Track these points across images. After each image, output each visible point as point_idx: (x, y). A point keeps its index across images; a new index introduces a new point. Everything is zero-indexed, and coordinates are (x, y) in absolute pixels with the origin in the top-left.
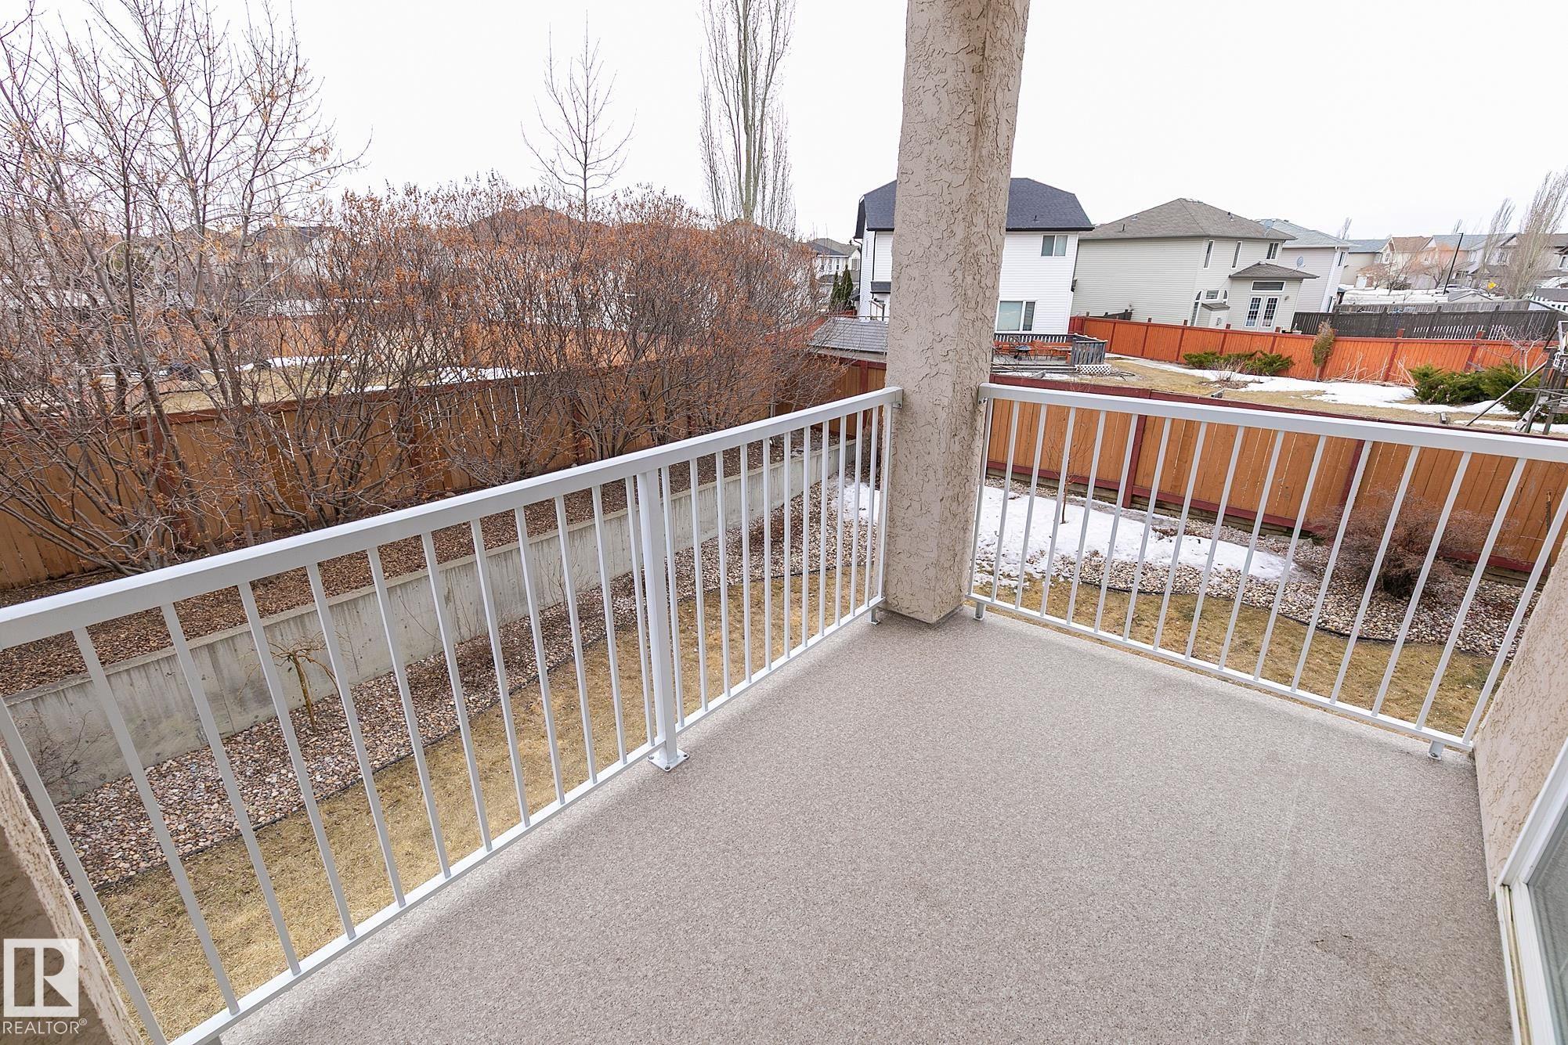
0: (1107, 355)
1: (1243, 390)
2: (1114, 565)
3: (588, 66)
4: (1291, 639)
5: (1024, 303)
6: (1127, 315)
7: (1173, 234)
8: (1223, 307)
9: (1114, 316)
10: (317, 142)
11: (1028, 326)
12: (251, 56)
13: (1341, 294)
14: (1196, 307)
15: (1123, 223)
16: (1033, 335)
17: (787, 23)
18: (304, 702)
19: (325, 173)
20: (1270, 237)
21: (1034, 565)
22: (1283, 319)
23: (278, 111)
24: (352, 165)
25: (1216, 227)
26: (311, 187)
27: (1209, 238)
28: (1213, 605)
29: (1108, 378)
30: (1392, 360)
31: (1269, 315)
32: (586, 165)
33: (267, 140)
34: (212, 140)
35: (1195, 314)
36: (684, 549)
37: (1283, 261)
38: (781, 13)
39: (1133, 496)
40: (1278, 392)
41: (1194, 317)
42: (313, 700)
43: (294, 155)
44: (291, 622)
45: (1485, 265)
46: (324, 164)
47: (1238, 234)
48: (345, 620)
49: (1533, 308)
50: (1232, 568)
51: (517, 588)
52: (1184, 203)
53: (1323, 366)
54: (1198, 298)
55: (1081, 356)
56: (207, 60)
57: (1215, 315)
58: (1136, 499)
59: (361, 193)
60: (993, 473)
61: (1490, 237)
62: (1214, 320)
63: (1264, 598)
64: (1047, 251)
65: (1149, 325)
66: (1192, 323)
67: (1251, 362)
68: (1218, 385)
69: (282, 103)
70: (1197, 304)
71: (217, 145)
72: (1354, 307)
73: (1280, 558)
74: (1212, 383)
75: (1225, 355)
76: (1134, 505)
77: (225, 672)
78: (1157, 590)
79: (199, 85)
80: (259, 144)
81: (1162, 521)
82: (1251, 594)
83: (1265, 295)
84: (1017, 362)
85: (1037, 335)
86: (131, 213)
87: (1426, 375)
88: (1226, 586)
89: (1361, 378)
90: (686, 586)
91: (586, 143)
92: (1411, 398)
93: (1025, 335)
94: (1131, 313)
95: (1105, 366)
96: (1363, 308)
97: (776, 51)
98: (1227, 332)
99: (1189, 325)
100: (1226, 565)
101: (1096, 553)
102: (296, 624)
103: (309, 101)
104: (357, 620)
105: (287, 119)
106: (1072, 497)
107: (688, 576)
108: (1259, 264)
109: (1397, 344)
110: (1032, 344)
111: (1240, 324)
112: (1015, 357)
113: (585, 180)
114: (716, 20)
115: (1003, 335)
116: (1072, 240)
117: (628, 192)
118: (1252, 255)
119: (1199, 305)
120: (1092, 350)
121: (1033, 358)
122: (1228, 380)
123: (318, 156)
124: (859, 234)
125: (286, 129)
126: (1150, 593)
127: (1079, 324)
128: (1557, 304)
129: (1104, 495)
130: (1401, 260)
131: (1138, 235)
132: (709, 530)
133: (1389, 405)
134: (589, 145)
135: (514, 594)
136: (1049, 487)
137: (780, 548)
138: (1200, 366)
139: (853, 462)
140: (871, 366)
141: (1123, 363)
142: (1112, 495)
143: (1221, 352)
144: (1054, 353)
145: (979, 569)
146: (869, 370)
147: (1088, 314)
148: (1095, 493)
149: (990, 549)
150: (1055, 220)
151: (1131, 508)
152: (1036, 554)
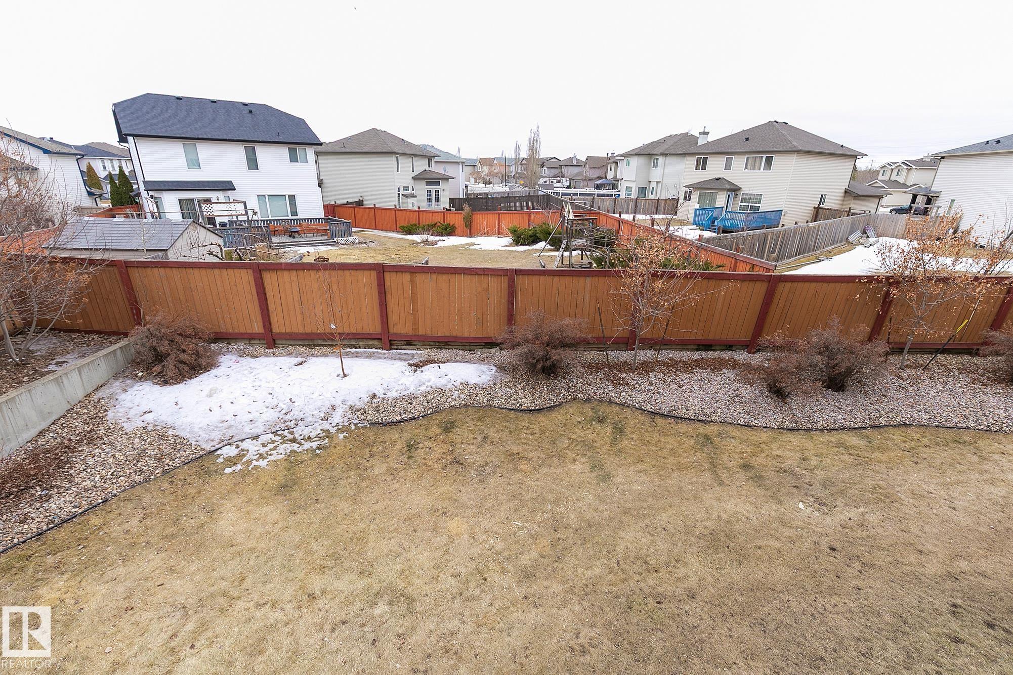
0: (354, 229)
1: (436, 246)
2: (389, 402)
4: (507, 424)
5: (287, 196)
6: (360, 203)
7: (375, 151)
8: (413, 196)
9: (352, 203)
11: (294, 213)
13: (466, 187)
14: (399, 196)
15: (343, 142)
16: (299, 220)
20: (428, 155)
21: (329, 421)
22: (445, 203)
25: (398, 147)
27: (396, 154)
28: (459, 414)
29: (358, 246)
30: (499, 223)
31: (437, 200)
35: (399, 200)
37: (437, 169)
39: (390, 341)
40: (453, 245)
41: (399, 202)
45: (517, 173)
47: (411, 152)
49: (540, 193)
50: (463, 381)
52: (376, 131)
53: (470, 230)
54: (399, 191)
55: (337, 233)
57: (411, 200)
58: (392, 342)
60: (281, 342)
61: (515, 159)
62: (410, 204)
63: (486, 399)
64: (294, 158)
65: (375, 209)
66: (399, 206)
67: (435, 229)
68: (422, 245)
70: (399, 194)
72: (474, 194)
73: (486, 366)
74: (419, 243)
75: (421, 225)
76: (393, 347)
78: (422, 414)
81: (413, 355)
82: (478, 398)
83: (433, 188)
84: (292, 240)
85: (302, 219)
87: (515, 231)
88: (463, 396)
89: (488, 234)
92: (512, 243)
93: (294, 220)
94: (363, 201)
95: (354, 238)
96: (478, 194)
98: (419, 212)
99: (398, 208)
100: (459, 381)
101: (374, 396)
106: (348, 350)
108: (425, 170)
109: (499, 214)
110: (300, 225)
111: (425, 207)
112: (290, 236)
115: (276, 220)
116: (310, 152)
118: (421, 166)
119: (401, 195)
120: (343, 228)
121: (303, 235)
122: (427, 241)
124: (122, 139)
126: (418, 417)
127: (331, 210)
128: (548, 191)
129: (371, 343)
130: (486, 169)
131: (354, 150)
133: (504, 249)
136: (329, 345)
137: (33, 495)
138: (410, 233)
139: (133, 361)
140: (128, 265)
141: (365, 234)
142: (376, 343)
143: (419, 224)
144: (318, 232)
145: (282, 441)
146: (129, 269)
147: (335, 202)
148: (364, 343)
149: (288, 417)
150: (293, 137)
151: (391, 349)
152: (328, 410)
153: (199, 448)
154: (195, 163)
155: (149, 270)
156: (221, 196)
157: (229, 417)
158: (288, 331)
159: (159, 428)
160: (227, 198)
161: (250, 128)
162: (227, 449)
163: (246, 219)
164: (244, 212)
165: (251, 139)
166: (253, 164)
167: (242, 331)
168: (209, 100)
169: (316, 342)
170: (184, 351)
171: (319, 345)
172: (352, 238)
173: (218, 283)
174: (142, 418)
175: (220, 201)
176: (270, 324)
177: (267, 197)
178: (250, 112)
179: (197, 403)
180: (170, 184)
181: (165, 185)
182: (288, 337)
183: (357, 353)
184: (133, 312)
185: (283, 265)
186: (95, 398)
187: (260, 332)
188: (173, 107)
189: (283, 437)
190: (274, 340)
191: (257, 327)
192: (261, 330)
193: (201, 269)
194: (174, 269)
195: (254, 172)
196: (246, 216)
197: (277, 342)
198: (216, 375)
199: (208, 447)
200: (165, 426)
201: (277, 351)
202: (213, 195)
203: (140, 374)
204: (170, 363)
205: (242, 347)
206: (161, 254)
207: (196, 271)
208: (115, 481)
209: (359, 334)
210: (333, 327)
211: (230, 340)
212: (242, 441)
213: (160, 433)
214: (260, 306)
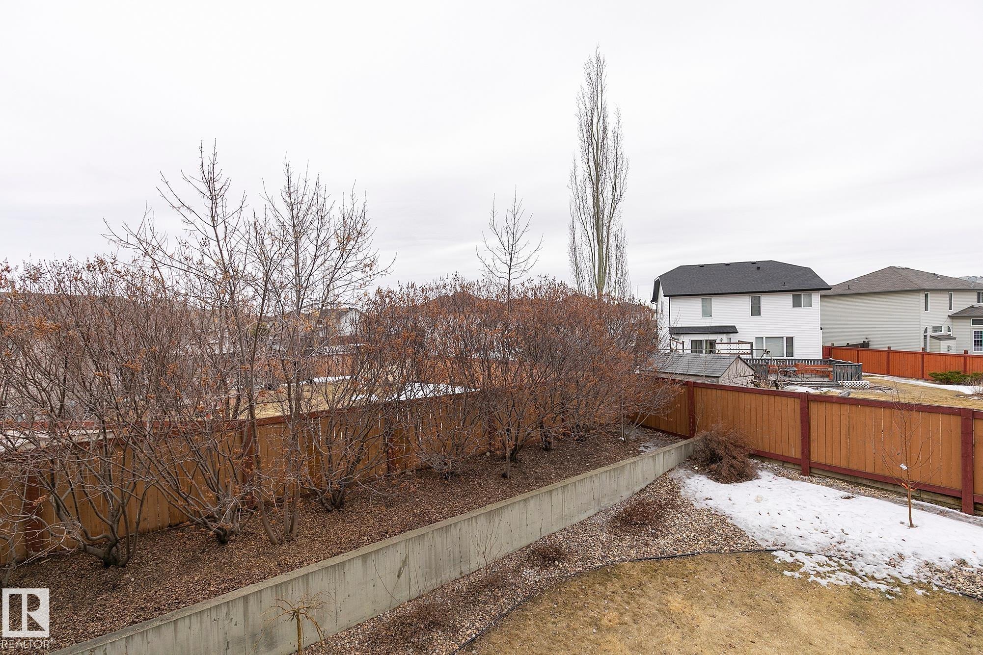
0: (863, 373)
3: (515, 213)
5: (785, 339)
6: (865, 345)
7: (892, 290)
8: (949, 338)
9: (854, 345)
10: (367, 261)
11: (791, 353)
12: (342, 221)
14: (926, 339)
15: (848, 284)
16: (795, 360)
17: (622, 185)
18: (296, 648)
19: (368, 278)
20: (976, 288)
21: (897, 569)
23: (349, 247)
24: (383, 273)
25: (927, 284)
26: (361, 286)
27: (926, 292)
29: (869, 391)
32: (510, 266)
33: (341, 262)
34: (314, 263)
35: (926, 343)
36: (570, 525)
38: (617, 181)
39: (975, 504)
42: (303, 646)
43: (355, 268)
44: (300, 580)
46: (370, 273)
47: (949, 288)
48: (335, 579)
51: (452, 556)
52: (894, 269)
54: (925, 333)
55: (842, 375)
56: (320, 222)
57: (948, 343)
58: (978, 506)
59: (384, 288)
60: (817, 472)
62: (947, 348)
64: (797, 304)
65: (889, 352)
66: (929, 350)
68: (974, 397)
69: (353, 243)
70: (926, 336)
71: (315, 267)
74: (969, 395)
75: (968, 373)
76: (978, 512)
77: (250, 619)
79: (314, 235)
80: (336, 265)
84: (787, 379)
85: (799, 360)
86: (264, 305)
90: (576, 562)
91: (511, 254)
93: (789, 360)
94: (868, 343)
95: (864, 382)
97: (615, 199)
98: (966, 356)
99: (926, 351)
101: (963, 563)
102: (303, 581)
103: (366, 240)
104: (343, 579)
105: (354, 251)
107: (576, 552)
108: (972, 307)
110: (796, 366)
111: (969, 349)
112: (785, 375)
113: (510, 274)
114: (579, 188)
116: (816, 298)
117: (531, 280)
118: (965, 301)
119: (928, 337)
120: (850, 371)
121: (799, 375)
123: (368, 269)
124: (655, 298)
125: (352, 256)
127: (829, 351)
129: (940, 499)
132: (588, 509)
134: (513, 255)
135: (450, 560)
137: (647, 530)
138: (948, 382)
139: (690, 457)
140: (696, 385)
141: (875, 379)
142: (950, 501)
143: (965, 371)
144: (817, 373)
145: (839, 568)
146: (695, 388)
147: (833, 344)
148: (930, 498)
149: (841, 547)
150: (799, 285)
151: (976, 515)
152: (894, 557)
153: (755, 542)
154: (707, 313)
155: (709, 390)
156: (725, 338)
157: (779, 526)
158: (828, 462)
159: (720, 514)
160: (729, 340)
161: (757, 281)
162: (782, 554)
163: (751, 358)
164: (749, 352)
165: (758, 290)
166: (756, 311)
167: (779, 452)
168: (724, 264)
169: (860, 481)
170: (734, 458)
171: (863, 485)
172: (861, 382)
173: (764, 407)
174: (705, 502)
175: (723, 342)
176: (809, 451)
177: (764, 338)
178: (758, 268)
179: (747, 504)
180: (687, 329)
181: (683, 330)
182: (827, 468)
183: (922, 506)
184: (690, 421)
185: (834, 398)
186: (670, 477)
187: (797, 457)
188: (698, 273)
189: (840, 565)
190: (810, 467)
191: (795, 452)
192: (798, 455)
193: (752, 394)
194: (729, 392)
195: (756, 318)
196: (751, 355)
197: (813, 471)
198: (759, 485)
199: (764, 545)
200: (724, 514)
201: (814, 480)
202: (717, 338)
203: (697, 468)
204: (724, 465)
205: (775, 467)
206: (715, 379)
207: (747, 395)
208: (696, 542)
209: (925, 485)
210: (904, 467)
211: (764, 459)
212: (796, 552)
213: (723, 520)
214: (802, 433)
